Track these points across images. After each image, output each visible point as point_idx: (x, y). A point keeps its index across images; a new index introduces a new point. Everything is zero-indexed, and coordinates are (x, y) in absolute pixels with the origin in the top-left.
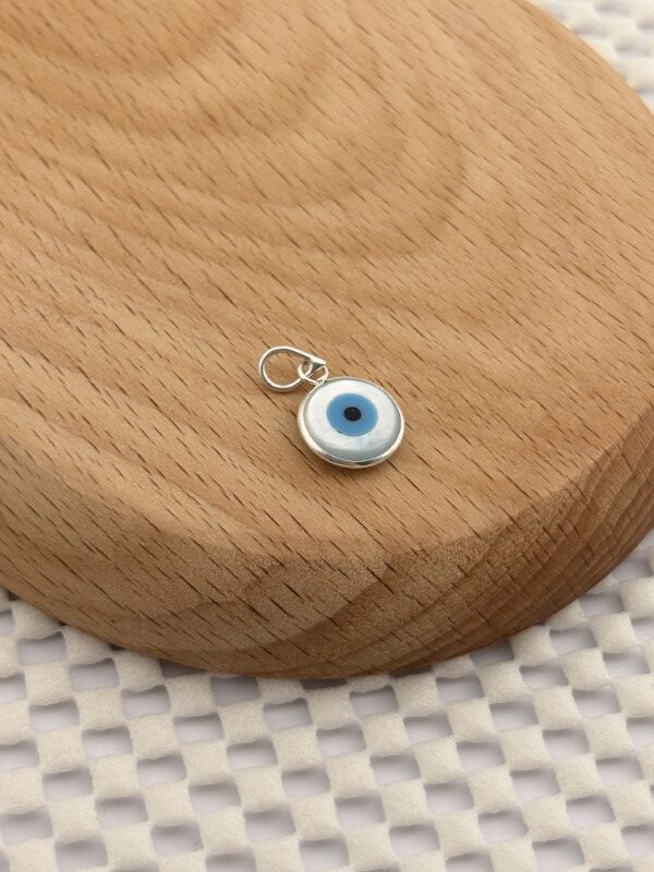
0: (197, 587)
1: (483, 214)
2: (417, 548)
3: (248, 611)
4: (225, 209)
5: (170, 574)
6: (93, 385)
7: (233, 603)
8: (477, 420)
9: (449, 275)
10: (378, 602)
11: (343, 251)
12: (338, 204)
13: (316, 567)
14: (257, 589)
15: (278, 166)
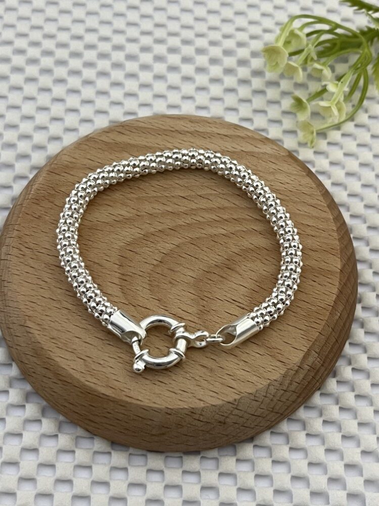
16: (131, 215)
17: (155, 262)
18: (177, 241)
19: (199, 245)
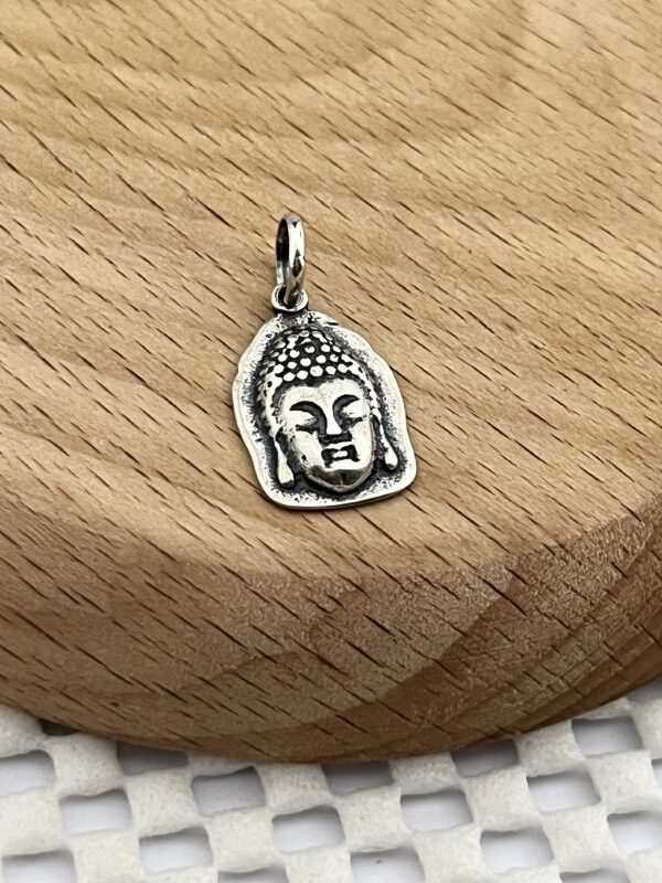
0: (238, 637)
1: (561, 67)
2: (552, 543)
3: (316, 664)
4: (194, 94)
5: (196, 622)
6: (44, 360)
7: (294, 655)
8: (604, 351)
9: (528, 153)
10: (503, 628)
11: (373, 136)
12: (354, 71)
13: (411, 587)
14: (327, 629)
15: (260, 28)
16: (428, 214)
17: (392, 54)
18: (298, 93)
19: (226, 58)
